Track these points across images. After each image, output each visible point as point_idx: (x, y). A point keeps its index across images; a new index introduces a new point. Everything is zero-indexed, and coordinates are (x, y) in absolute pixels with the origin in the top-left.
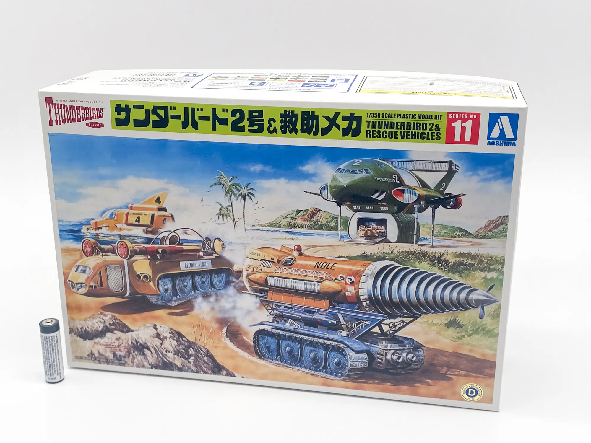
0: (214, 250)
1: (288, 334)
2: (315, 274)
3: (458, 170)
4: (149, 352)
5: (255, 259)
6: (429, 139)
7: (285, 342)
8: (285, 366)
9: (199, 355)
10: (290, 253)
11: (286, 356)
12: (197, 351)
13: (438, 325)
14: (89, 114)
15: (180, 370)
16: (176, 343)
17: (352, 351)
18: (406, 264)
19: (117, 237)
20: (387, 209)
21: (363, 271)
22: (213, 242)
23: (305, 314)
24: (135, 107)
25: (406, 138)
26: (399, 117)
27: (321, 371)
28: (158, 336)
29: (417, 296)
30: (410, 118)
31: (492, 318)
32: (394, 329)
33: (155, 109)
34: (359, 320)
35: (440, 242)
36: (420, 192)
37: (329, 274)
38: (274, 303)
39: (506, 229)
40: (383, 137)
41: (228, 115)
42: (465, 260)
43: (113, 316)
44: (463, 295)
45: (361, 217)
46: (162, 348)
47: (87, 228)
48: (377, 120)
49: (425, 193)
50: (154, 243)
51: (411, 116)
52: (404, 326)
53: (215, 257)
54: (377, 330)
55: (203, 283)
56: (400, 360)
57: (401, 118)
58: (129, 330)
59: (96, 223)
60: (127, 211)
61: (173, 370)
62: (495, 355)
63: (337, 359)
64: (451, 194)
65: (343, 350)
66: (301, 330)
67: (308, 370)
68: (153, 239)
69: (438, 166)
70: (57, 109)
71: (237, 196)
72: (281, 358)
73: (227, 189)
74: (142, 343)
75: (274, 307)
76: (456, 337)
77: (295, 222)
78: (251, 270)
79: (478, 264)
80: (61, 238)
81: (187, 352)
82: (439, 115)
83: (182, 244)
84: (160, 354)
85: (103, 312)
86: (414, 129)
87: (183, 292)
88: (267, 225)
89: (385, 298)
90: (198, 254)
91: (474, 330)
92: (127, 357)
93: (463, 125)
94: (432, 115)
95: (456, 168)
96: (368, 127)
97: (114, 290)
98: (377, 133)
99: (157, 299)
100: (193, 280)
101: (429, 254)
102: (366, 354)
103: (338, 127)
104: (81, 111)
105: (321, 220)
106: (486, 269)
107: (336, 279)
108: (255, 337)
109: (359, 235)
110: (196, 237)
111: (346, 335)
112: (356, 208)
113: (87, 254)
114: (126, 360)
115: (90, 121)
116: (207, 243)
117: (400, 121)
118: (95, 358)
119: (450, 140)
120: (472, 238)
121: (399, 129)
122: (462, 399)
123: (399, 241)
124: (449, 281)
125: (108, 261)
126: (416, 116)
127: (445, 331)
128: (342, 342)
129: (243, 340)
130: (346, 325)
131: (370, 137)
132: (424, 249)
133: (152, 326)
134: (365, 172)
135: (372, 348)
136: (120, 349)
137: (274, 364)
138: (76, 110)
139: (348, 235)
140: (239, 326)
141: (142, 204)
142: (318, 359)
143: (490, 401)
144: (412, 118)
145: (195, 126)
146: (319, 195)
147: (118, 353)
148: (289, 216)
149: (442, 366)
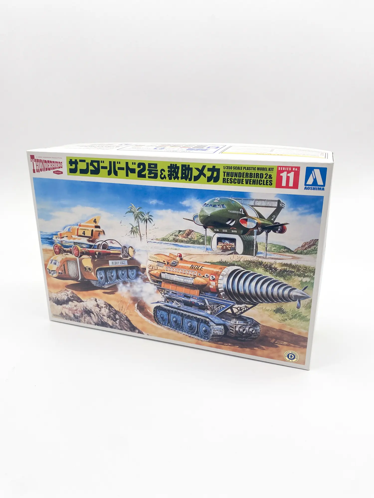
0: (128, 254)
1: (174, 310)
2: (190, 273)
3: (284, 206)
4: (93, 315)
5: (153, 261)
6: (265, 185)
7: (172, 315)
8: (173, 330)
9: (122, 319)
10: (175, 258)
11: (173, 324)
12: (121, 317)
13: (269, 311)
14: (55, 165)
15: (111, 327)
16: (108, 311)
17: (214, 324)
18: (248, 269)
19: (73, 243)
20: (236, 232)
21: (221, 272)
22: (128, 249)
23: (185, 298)
24: (81, 161)
25: (249, 184)
26: (245, 169)
27: (195, 335)
28: (98, 305)
29: (255, 290)
30: (252, 170)
31: (306, 308)
32: (240, 312)
33: (92, 162)
34: (218, 304)
35: (271, 256)
36: (258, 221)
37: (199, 273)
38: (166, 290)
39: (317, 248)
40: (234, 183)
41: (135, 167)
42: (288, 269)
43: (72, 292)
44: (286, 292)
45: (219, 236)
46: (101, 314)
47: (56, 237)
48: (230, 171)
49: (261, 222)
50: (93, 248)
51: (253, 168)
52: (247, 310)
53: (130, 258)
54: (229, 311)
55: (123, 274)
56: (245, 332)
57: (246, 170)
58: (81, 301)
59: (61, 234)
60: (77, 227)
61: (107, 327)
62: (307, 334)
63: (205, 328)
64: (279, 223)
65: (208, 323)
66: (182, 308)
67: (187, 333)
68: (93, 245)
69: (270, 204)
70: (37, 163)
71: (142, 220)
72: (170, 324)
73: (136, 215)
74: (89, 310)
75: (165, 292)
76: (281, 320)
77: (178, 238)
78: (151, 268)
79: (297, 271)
80: (42, 242)
81: (115, 317)
82: (271, 168)
83: (109, 250)
84: (99, 317)
85: (66, 289)
86: (254, 178)
87: (111, 280)
88: (160, 239)
89: (235, 291)
90: (119, 256)
91: (293, 315)
92: (81, 317)
93: (288, 176)
94: (267, 168)
95: (282, 205)
96: (224, 176)
97: (72, 276)
98: (230, 180)
99: (97, 283)
100: (117, 272)
101: (263, 263)
102: (222, 326)
103: (205, 175)
104: (50, 163)
105: (194, 237)
106: (302, 275)
107: (204, 276)
108: (154, 311)
109: (218, 249)
110: (118, 246)
111: (210, 313)
112: (216, 231)
113: (56, 253)
114: (81, 319)
115: (55, 170)
116: (125, 249)
117: (245, 172)
118: (64, 316)
119: (279, 185)
120: (292, 253)
121: (244, 177)
122: (285, 360)
123: (244, 253)
124: (277, 282)
125: (68, 258)
126: (256, 168)
127: (274, 315)
128: (207, 318)
129: (148, 312)
130: (210, 307)
131: (225, 182)
132: (260, 260)
133: (94, 299)
134: (222, 207)
135: (226, 323)
136: (77, 312)
137: (166, 328)
138: (47, 163)
139: (211, 248)
140: (145, 303)
141: (86, 223)
142: (193, 327)
143: (304, 363)
144: (253, 170)
145: (116, 174)
146: (192, 221)
147: (76, 314)
148: (174, 234)
149: (272, 338)
